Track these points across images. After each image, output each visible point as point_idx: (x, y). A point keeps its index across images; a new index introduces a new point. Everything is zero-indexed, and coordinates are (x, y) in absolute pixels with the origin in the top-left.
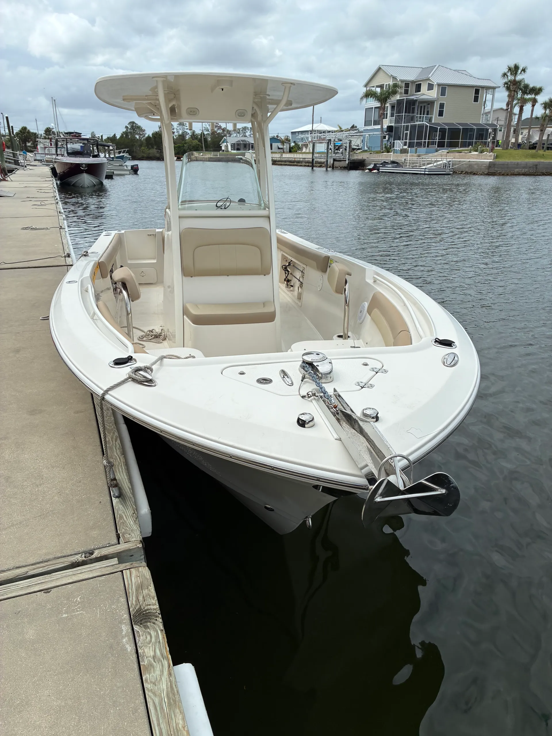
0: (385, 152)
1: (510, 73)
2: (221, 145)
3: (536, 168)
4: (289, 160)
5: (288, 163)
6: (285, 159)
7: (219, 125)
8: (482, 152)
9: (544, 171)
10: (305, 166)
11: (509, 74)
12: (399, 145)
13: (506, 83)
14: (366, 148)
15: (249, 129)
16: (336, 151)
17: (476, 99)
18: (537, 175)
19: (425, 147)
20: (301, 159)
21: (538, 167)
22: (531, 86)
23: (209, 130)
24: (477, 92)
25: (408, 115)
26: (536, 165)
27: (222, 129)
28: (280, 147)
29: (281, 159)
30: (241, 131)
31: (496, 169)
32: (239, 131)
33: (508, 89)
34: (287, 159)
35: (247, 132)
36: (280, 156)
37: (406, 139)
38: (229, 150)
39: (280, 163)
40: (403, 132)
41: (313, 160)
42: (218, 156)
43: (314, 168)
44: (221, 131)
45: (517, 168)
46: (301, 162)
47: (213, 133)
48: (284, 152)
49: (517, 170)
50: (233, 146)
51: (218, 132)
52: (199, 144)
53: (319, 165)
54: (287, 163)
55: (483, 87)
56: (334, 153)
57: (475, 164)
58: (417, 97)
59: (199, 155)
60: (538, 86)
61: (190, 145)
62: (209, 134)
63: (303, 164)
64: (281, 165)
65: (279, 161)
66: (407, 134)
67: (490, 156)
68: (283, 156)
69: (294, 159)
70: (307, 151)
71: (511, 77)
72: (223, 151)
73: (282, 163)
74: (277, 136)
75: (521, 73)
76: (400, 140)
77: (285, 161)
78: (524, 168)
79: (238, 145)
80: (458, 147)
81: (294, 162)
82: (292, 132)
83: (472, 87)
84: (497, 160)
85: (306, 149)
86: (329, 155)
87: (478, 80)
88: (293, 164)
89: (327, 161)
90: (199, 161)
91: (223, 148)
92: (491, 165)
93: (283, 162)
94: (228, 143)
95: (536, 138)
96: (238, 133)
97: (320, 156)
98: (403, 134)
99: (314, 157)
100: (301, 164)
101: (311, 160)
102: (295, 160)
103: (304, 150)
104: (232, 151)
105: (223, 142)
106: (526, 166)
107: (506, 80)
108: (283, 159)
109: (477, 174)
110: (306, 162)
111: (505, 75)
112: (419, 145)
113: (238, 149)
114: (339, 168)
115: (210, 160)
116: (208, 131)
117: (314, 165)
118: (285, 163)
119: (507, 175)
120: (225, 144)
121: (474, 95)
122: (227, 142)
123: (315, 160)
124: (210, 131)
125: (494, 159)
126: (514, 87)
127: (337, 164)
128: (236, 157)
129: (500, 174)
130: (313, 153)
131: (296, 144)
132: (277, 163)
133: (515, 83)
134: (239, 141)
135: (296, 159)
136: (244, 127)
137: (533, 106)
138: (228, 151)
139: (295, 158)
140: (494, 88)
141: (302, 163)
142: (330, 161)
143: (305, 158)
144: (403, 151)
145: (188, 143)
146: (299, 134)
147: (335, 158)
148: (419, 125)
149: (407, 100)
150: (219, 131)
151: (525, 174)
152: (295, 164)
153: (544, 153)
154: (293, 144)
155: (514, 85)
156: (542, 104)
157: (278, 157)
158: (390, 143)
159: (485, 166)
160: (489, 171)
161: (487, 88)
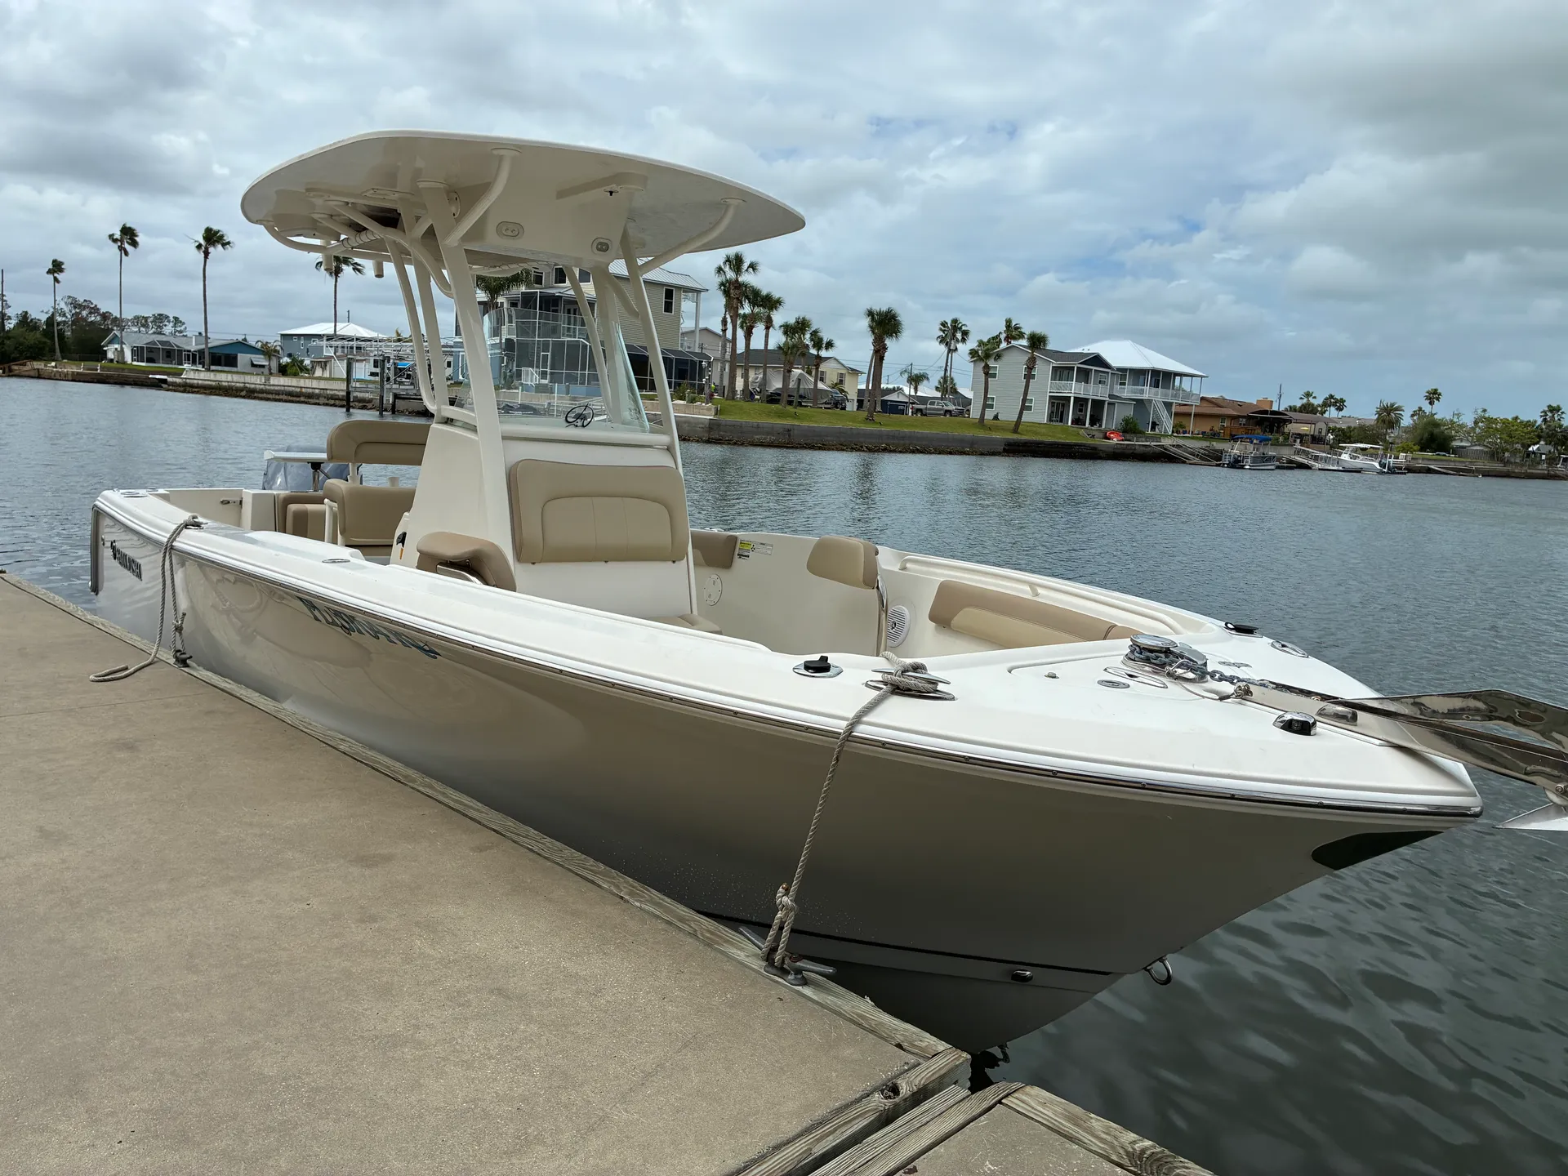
0: (504, 388)
1: (728, 266)
2: (105, 349)
3: (789, 435)
4: (286, 392)
5: (284, 397)
6: (276, 388)
7: (92, 306)
8: (693, 401)
9: (802, 441)
10: (327, 405)
11: (727, 269)
12: (531, 376)
13: (722, 284)
14: (461, 377)
15: (172, 319)
16: (398, 379)
17: (668, 307)
18: (792, 448)
19: (583, 383)
20: (317, 391)
21: (792, 433)
22: (764, 293)
23: (67, 315)
24: (669, 294)
25: (545, 323)
26: (789, 431)
27: (101, 315)
28: (255, 363)
29: (268, 387)
30: (152, 322)
31: (721, 433)
32: (146, 321)
33: (726, 293)
34: (283, 388)
35: (165, 325)
36: (263, 381)
37: (545, 366)
38: (126, 360)
39: (264, 395)
40: (538, 353)
41: (348, 393)
42: (99, 371)
43: (351, 410)
44: (98, 318)
45: (757, 434)
46: (318, 396)
47: (77, 320)
48: (271, 374)
49: (758, 437)
50: (138, 353)
51: (89, 320)
52: (45, 343)
53: (361, 404)
54: (281, 397)
55: (679, 288)
56: (395, 383)
57: (685, 422)
58: (562, 291)
59: (46, 366)
60: (776, 295)
61: (21, 344)
62: (65, 321)
63: (322, 400)
64: (268, 399)
65: (262, 391)
66: (545, 357)
67: (709, 409)
68: (272, 382)
69: (299, 390)
70: (325, 376)
71: (730, 275)
72: (112, 361)
73: (270, 396)
74: (245, 340)
75: (747, 270)
76: (533, 367)
77: (278, 393)
78: (768, 434)
79: (150, 350)
80: (646, 389)
81: (299, 395)
82: (282, 335)
83: (660, 284)
84: (722, 417)
85: (323, 371)
86: (387, 386)
87: (669, 274)
88: (298, 399)
89: (382, 397)
90: (44, 378)
91: (110, 355)
92: (712, 426)
93: (272, 394)
94: (124, 346)
95: (776, 384)
96: (143, 326)
97: (364, 386)
98: (538, 356)
99: (352, 387)
100: (317, 401)
101: (344, 394)
102: (301, 392)
103: (318, 373)
104: (135, 363)
105: (111, 342)
106: (771, 430)
107: (722, 278)
108: (272, 388)
109: (689, 440)
110: (333, 397)
111: (720, 270)
112: (571, 379)
113: (150, 360)
114: (407, 413)
115: (76, 378)
116: (64, 315)
117: (351, 404)
118: (277, 397)
119: (743, 444)
120: (117, 346)
121: (664, 300)
122: (122, 343)
123: (355, 394)
124: (69, 317)
125: (716, 414)
126: (738, 292)
127: (400, 404)
128: (150, 376)
129: (729, 442)
130: (348, 379)
131: (294, 360)
132: (256, 395)
133: (738, 285)
134: (153, 343)
135: (304, 390)
136: (159, 315)
137: (767, 328)
138: (125, 363)
139: (301, 388)
140: (698, 291)
141: (318, 399)
142: (389, 398)
143: (327, 389)
144: (540, 389)
145: (13, 337)
146: (299, 339)
147: (397, 392)
148: (569, 343)
149: (542, 295)
150: (93, 319)
151: (771, 445)
152: (302, 399)
153: (796, 410)
154: (286, 360)
155: (736, 288)
156: (781, 326)
157: (258, 382)
158: (510, 371)
159: (701, 426)
160: (711, 437)
161: (687, 290)
